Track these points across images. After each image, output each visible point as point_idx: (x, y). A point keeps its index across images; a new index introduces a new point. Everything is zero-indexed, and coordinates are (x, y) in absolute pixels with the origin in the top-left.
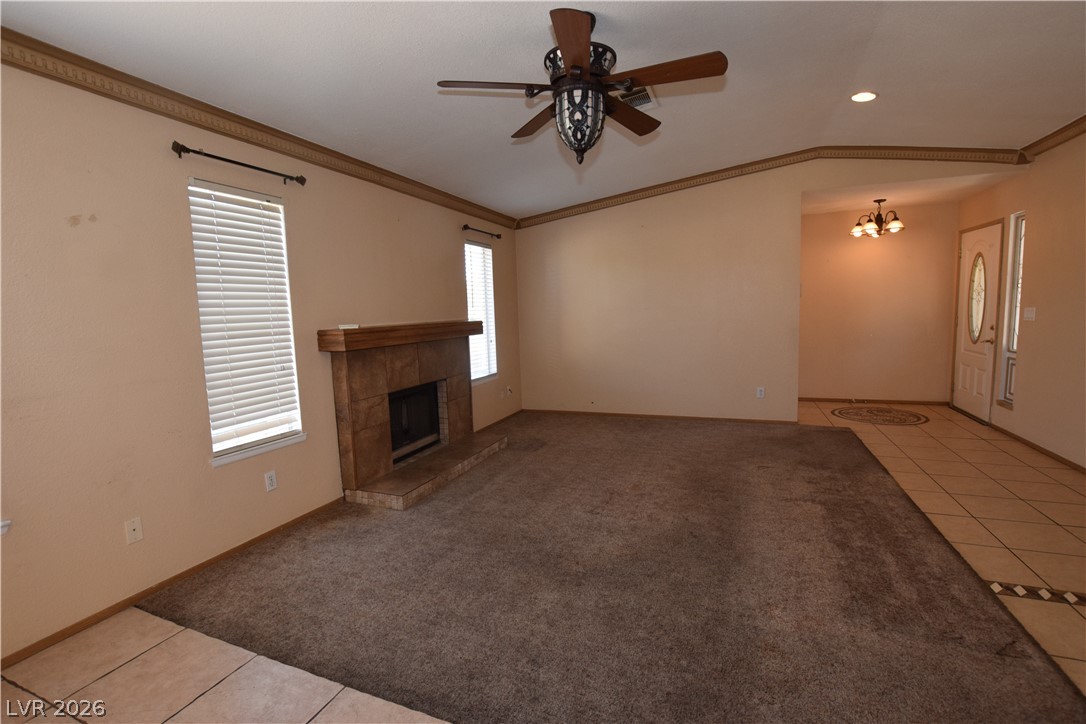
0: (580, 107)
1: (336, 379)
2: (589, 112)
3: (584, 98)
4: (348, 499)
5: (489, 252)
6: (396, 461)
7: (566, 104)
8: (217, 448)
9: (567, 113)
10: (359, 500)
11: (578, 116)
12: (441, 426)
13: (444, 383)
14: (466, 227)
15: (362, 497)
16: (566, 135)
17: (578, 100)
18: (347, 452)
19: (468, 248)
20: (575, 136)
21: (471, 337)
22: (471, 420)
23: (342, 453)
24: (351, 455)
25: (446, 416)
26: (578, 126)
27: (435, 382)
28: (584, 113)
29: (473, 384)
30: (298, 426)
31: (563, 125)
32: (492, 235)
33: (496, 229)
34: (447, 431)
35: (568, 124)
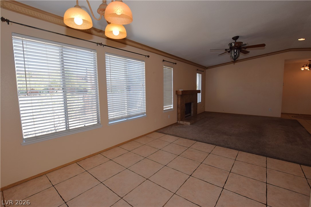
0: (236, 53)
1: (178, 100)
2: (237, 53)
3: (237, 51)
4: (178, 123)
5: (201, 75)
6: (186, 117)
7: (233, 52)
8: (164, 109)
9: (233, 54)
10: (180, 123)
11: (235, 54)
12: (191, 112)
13: (193, 103)
14: (198, 70)
15: (181, 122)
16: (232, 57)
17: (235, 51)
18: (179, 114)
19: (197, 74)
20: (234, 57)
21: (198, 94)
22: (197, 112)
23: (178, 114)
24: (180, 114)
25: (193, 110)
26: (235, 56)
27: (191, 103)
28: (236, 54)
29: (198, 104)
30: (172, 108)
31: (232, 56)
32: (202, 71)
33: (203, 70)
34: (193, 113)
35: (233, 55)
